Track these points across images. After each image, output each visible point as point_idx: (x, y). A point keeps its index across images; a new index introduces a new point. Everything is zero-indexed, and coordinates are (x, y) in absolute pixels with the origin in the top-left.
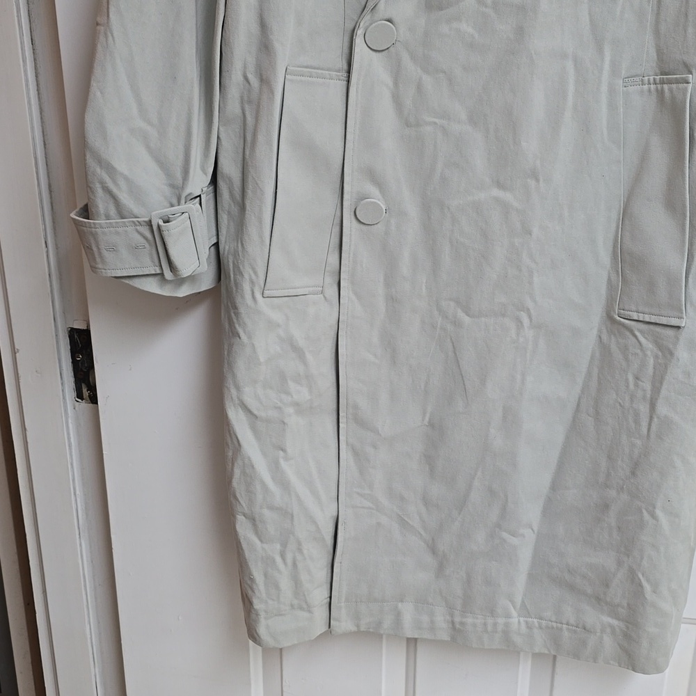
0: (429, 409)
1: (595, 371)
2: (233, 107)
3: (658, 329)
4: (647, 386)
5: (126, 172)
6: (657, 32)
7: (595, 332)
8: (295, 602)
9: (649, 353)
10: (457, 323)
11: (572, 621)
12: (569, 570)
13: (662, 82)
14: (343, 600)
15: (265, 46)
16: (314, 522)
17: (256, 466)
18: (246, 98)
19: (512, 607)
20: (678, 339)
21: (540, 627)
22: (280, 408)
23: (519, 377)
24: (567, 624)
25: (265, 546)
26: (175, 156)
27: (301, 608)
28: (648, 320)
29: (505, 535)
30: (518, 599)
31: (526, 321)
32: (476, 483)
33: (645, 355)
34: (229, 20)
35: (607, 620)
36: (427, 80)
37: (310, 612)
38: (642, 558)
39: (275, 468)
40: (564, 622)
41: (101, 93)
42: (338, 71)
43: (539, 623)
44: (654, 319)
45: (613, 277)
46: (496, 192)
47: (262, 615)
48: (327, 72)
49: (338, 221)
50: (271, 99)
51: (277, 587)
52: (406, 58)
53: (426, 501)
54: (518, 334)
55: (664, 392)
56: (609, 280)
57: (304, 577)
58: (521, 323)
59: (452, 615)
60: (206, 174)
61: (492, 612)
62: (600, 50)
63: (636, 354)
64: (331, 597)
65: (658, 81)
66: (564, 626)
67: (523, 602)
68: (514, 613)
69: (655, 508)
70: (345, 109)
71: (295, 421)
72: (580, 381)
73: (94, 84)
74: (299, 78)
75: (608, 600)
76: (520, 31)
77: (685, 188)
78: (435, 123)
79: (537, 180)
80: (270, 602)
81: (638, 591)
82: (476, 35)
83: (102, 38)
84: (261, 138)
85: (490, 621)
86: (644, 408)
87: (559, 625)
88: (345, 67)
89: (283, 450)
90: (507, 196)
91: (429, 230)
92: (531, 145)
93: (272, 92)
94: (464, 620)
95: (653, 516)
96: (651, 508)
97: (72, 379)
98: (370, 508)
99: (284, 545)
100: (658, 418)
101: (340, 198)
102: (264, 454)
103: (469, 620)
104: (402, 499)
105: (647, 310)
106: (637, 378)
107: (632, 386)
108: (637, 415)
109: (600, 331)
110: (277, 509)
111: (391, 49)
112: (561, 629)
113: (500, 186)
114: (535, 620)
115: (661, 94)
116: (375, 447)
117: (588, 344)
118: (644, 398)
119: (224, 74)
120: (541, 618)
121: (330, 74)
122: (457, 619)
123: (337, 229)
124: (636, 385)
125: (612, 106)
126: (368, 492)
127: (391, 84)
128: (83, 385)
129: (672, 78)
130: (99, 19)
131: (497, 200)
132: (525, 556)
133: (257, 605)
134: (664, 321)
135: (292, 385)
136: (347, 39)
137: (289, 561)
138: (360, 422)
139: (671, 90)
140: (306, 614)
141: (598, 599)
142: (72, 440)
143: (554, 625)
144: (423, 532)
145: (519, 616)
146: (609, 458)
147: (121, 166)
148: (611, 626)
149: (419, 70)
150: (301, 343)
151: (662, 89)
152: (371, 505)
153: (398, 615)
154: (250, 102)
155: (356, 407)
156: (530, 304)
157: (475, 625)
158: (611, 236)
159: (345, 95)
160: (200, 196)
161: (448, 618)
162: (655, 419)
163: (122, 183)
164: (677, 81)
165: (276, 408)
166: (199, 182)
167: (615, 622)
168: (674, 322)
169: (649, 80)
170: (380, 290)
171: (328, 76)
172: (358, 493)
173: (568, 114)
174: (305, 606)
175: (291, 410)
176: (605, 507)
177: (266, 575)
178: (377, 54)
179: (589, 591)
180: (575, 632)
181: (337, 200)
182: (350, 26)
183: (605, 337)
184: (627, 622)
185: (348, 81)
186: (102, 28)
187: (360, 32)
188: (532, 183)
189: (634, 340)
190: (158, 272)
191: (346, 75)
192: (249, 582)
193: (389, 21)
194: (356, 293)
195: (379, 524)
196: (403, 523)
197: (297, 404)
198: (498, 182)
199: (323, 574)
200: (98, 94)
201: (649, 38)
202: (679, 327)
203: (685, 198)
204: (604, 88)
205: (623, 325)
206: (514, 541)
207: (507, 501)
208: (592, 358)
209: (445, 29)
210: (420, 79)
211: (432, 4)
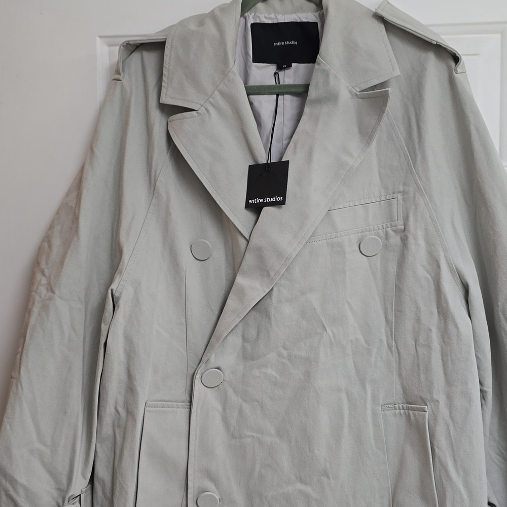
2: (107, 429)
5: (25, 483)
6: (400, 376)
13: (408, 409)
15: (131, 389)
18: (116, 424)
26: (62, 467)
34: (105, 373)
36: (246, 407)
41: (10, 426)
42: (183, 402)
46: (299, 486)
48: (175, 403)
50: (135, 425)
52: (230, 392)
60: (85, 479)
62: (363, 386)
65: (405, 408)
70: (188, 428)
73: (5, 419)
74: (155, 409)
76: (308, 375)
77: (433, 486)
78: (253, 436)
79: (328, 478)
82: (278, 377)
83: (14, 388)
84: (126, 453)
88: (188, 399)
90: (308, 489)
92: (321, 452)
93: (135, 420)
101: (185, 491)
111: (221, 386)
113: (302, 481)
115: (408, 416)
119: (101, 408)
121: (177, 405)
125: (376, 425)
127: (220, 409)
129: (414, 407)
130: (13, 374)
131: (301, 492)
136: (189, 380)
139: (415, 415)
147: (21, 478)
149: (240, 399)
151: (409, 413)
154: (119, 426)
159: (188, 418)
160: (80, 495)
163: (21, 492)
164: (418, 410)
166: (80, 485)
169: (399, 406)
171: (176, 406)
173: (346, 431)
178: (211, 389)
181: (183, 493)
182: (191, 372)
185: (190, 408)
186: (15, 380)
187: (198, 377)
188: (325, 480)
191: (188, 404)
193: (218, 368)
198: (300, 478)
200: (8, 427)
201: (396, 378)
203: (434, 493)
204: (369, 412)
209: (256, 372)
210: (241, 406)
211: (246, 356)
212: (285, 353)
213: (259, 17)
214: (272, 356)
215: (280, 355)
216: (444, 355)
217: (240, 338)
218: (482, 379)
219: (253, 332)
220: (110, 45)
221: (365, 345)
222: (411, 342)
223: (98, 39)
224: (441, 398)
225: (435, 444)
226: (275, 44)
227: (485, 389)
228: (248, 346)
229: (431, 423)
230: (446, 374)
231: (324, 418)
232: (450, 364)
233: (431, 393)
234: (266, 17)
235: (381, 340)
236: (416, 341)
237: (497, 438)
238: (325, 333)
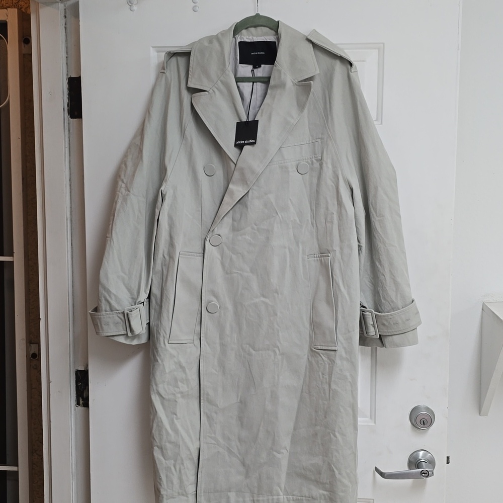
0: (240, 394)
1: (308, 373)
2: (158, 267)
3: (328, 352)
4: (327, 377)
5: (115, 293)
6: (318, 239)
7: (306, 356)
8: (180, 491)
9: (326, 362)
10: (250, 354)
11: (307, 495)
12: (304, 469)
14: (202, 492)
15: (171, 244)
16: (189, 450)
17: (163, 422)
18: (163, 264)
19: (279, 490)
20: (336, 355)
21: (293, 500)
22: (174, 394)
23: (276, 377)
24: (305, 497)
25: (166, 461)
26: (134, 286)
27: (183, 495)
28: (324, 348)
29: (275, 453)
30: (283, 486)
31: (277, 352)
32: (261, 428)
33: (325, 364)
34: (158, 235)
35: (321, 492)
36: (234, 257)
37: (187, 497)
38: (333, 457)
39: (172, 423)
40: (304, 496)
41: (107, 262)
42: (200, 253)
43: (293, 498)
44: (326, 348)
45: (311, 332)
46: (262, 299)
47: (165, 497)
49: (200, 312)
50: (174, 264)
51: (172, 483)
52: (225, 249)
53: (240, 440)
54: (275, 358)
55: (333, 379)
56: (310, 334)
57: (184, 478)
58: (275, 352)
59: (253, 497)
60: (146, 293)
61: (271, 492)
62: (298, 245)
63: (322, 364)
64: (197, 491)
65: (320, 256)
66: (304, 498)
67: (285, 487)
68: (281, 494)
69: (335, 432)
70: (202, 268)
71: (181, 401)
72: (302, 378)
73: (104, 259)
74: (184, 256)
75: (321, 481)
76: (268, 239)
77: (332, 294)
78: (238, 273)
79: (278, 294)
80: (169, 490)
81: (333, 475)
82: (251, 240)
83: (109, 242)
84: (169, 278)
85: (270, 498)
86: (326, 387)
87: (302, 498)
88: (202, 252)
89: (176, 414)
90: (267, 300)
91: (237, 314)
92: (274, 280)
93: (174, 261)
94: (259, 498)
95: (335, 436)
96: (333, 432)
97: (75, 395)
98: (214, 444)
99: (175, 461)
100: (332, 390)
102: (167, 417)
103: (261, 498)
104: (229, 439)
105: (323, 345)
106: (323, 374)
107: (321, 378)
108: (324, 390)
109: (308, 356)
110: (173, 443)
111: (220, 245)
112: (303, 500)
113: (264, 296)
114: (291, 496)
115: (321, 261)
116: (216, 413)
117: (304, 361)
118: (326, 382)
119: (155, 255)
120: (293, 495)
122: (255, 499)
123: (199, 315)
124: (323, 377)
125: (304, 266)
126: (213, 435)
127: (220, 259)
128: (80, 398)
129: (324, 255)
130: (108, 235)
131: (263, 302)
132: (284, 463)
133: (163, 492)
134: (330, 348)
135: (180, 384)
136: (203, 242)
137: (178, 469)
138: (210, 401)
139: (324, 259)
140: (184, 498)
141: (317, 482)
142: (73, 427)
143: (299, 498)
144: (239, 456)
145: (284, 495)
146: (316, 412)
147: (113, 290)
148: (324, 495)
149: (231, 253)
150: (184, 364)
151: (321, 259)
152: (215, 443)
153: (228, 498)
154: (165, 265)
155: (208, 394)
156: (278, 344)
157: (263, 501)
158: (309, 316)
159: (202, 262)
160: (143, 302)
161: (252, 499)
162: (331, 391)
163: (113, 297)
164: (326, 256)
165: (173, 394)
166: (143, 297)
167: (325, 493)
168: (334, 348)
169: (316, 256)
170: (218, 341)
171: (196, 255)
172: (209, 436)
173: (288, 269)
174: (185, 493)
175: (179, 395)
176: (316, 435)
177: (167, 476)
178: (215, 247)
179: (313, 478)
180: (309, 500)
181: (199, 303)
182: (204, 237)
183: (310, 358)
184: (331, 491)
185: (204, 257)
186: (109, 239)
187: (208, 239)
188: (276, 295)
189: (320, 357)
190: (125, 333)
191: (202, 255)
192: (159, 481)
193: (219, 235)
194: (207, 343)
195: (218, 452)
196: (230, 451)
197: (181, 393)
199: (193, 478)
200: (106, 262)
201: (315, 240)
202: (335, 350)
203: (332, 299)
204: (300, 259)
205: (315, 352)
206: (279, 456)
207: (274, 435)
208: (306, 367)
209: (240, 238)
210: (231, 256)
211: (235, 229)
212: (255, 227)
213: (243, 38)
214: (249, 229)
215: (253, 228)
216: (339, 226)
217: (231, 219)
218: (359, 239)
219: (238, 216)
220: (158, 52)
221: (299, 223)
222: (323, 220)
223: (151, 48)
224: (337, 249)
225: (334, 273)
226: (252, 54)
227: (361, 245)
228: (236, 224)
229: (332, 262)
230: (340, 236)
231: (276, 262)
232: (342, 231)
233: (332, 247)
234: (247, 38)
235: (308, 220)
236: (326, 220)
237: (369, 273)
238: (277, 216)
